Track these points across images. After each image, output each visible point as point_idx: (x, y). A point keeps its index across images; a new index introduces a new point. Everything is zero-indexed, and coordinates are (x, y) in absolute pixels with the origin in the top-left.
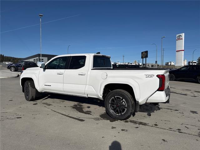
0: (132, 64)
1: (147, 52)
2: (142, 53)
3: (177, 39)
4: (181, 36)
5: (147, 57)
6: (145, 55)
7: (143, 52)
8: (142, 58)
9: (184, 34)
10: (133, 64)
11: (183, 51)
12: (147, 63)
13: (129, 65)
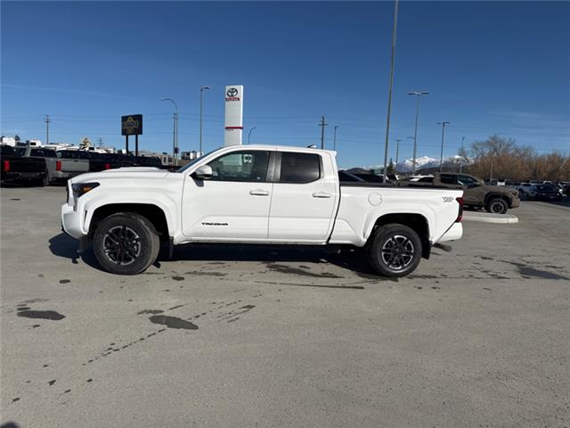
0: (96, 150)
1: (139, 118)
2: (124, 119)
3: (227, 97)
4: (236, 91)
5: (141, 133)
6: (133, 126)
7: (127, 117)
8: (125, 132)
9: (242, 87)
10: (100, 151)
11: (241, 131)
12: (139, 150)
13: (85, 152)
